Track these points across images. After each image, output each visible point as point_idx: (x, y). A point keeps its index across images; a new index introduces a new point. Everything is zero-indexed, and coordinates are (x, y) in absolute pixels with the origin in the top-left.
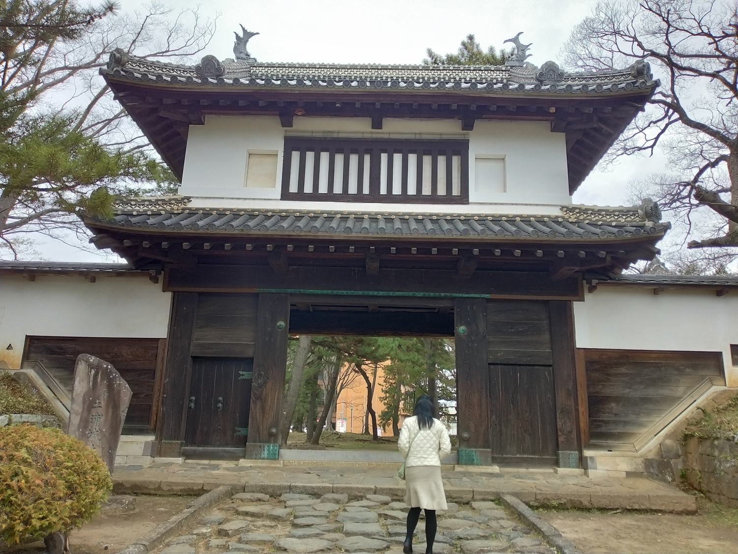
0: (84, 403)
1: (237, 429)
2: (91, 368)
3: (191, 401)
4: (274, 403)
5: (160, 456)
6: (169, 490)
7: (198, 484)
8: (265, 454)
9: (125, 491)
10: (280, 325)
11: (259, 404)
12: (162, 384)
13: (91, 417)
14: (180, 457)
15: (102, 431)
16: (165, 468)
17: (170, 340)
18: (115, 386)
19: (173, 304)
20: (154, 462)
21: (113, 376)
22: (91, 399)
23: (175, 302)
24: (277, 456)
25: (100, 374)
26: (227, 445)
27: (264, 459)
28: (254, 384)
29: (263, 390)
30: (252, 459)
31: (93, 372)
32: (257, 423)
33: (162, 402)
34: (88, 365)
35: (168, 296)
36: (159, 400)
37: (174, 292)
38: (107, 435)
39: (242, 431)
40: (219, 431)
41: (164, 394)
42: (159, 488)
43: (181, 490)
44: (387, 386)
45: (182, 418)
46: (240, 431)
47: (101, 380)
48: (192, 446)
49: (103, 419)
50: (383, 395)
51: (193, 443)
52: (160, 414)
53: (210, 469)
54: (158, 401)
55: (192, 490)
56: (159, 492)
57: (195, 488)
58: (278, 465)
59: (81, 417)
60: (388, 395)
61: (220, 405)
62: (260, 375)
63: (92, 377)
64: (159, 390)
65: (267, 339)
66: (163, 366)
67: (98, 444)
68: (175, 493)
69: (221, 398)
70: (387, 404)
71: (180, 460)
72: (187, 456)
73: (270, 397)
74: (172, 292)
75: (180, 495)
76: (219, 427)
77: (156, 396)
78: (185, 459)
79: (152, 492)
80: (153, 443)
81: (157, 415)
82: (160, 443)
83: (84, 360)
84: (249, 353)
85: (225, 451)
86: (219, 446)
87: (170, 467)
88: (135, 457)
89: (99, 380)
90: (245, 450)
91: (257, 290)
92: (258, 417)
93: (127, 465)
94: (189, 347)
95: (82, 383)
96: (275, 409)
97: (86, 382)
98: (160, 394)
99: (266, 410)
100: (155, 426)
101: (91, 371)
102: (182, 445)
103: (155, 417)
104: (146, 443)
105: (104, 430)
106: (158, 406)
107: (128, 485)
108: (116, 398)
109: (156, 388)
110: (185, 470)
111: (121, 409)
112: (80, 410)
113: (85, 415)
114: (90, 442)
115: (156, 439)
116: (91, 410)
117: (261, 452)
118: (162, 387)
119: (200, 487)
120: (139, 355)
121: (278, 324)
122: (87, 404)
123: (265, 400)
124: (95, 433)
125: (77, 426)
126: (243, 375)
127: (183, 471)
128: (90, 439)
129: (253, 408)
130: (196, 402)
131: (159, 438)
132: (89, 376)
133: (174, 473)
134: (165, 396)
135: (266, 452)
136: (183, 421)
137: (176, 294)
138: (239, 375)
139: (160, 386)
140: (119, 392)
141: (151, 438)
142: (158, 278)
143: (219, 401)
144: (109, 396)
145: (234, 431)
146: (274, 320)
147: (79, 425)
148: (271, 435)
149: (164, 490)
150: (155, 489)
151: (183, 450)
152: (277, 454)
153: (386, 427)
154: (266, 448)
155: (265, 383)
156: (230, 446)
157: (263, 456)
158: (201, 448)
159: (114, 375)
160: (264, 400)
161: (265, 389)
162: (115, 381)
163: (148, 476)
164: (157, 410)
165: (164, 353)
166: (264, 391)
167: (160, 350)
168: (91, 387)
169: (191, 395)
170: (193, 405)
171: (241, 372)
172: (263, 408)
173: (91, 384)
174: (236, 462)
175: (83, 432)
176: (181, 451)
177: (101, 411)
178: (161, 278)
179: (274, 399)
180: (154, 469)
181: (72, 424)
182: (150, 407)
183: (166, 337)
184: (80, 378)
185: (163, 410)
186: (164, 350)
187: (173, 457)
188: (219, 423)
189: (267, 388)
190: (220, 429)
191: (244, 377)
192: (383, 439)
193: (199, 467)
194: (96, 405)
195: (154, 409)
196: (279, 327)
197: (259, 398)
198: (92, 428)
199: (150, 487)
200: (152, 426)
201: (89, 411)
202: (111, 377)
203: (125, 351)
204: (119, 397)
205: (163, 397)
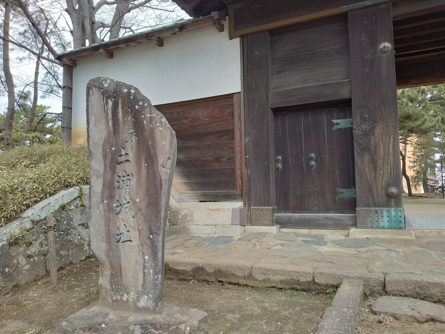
0: (105, 157)
1: (339, 190)
2: (108, 97)
3: (277, 161)
4: (389, 154)
5: (252, 224)
6: (264, 280)
7: (306, 273)
8: (385, 221)
9: (207, 278)
10: (384, 47)
11: (367, 157)
12: (243, 145)
13: (117, 178)
14: (273, 225)
15: (135, 202)
16: (257, 241)
17: (245, 93)
18: (145, 122)
19: (243, 50)
20: (245, 231)
21: (139, 105)
22: (113, 149)
23: (245, 48)
24: (403, 224)
25: (120, 106)
26: (328, 210)
27: (383, 228)
28: (357, 132)
29: (370, 138)
30: (366, 228)
31: (110, 103)
32: (368, 181)
33: (246, 164)
34: (103, 94)
35: (237, 42)
36: (242, 162)
37: (242, 37)
38: (143, 206)
39: (346, 193)
40: (316, 194)
41: (246, 155)
42: (250, 276)
43: (281, 282)
44: (415, 158)
45: (269, 180)
46: (342, 193)
47: (124, 116)
48: (285, 212)
49: (134, 180)
50: (411, 164)
51: (286, 209)
52: (245, 178)
53: (315, 243)
54: (241, 164)
55: (298, 282)
56: (251, 283)
57: (302, 279)
58: (408, 237)
59: (104, 181)
60: (416, 164)
61: (313, 163)
62: (363, 120)
63: (110, 112)
64: (241, 152)
65: (367, 70)
66: (241, 125)
67: (133, 225)
68: (273, 285)
69: (313, 155)
70: (416, 170)
71: (274, 229)
72: (282, 224)
73: (381, 146)
74: (240, 37)
75: (281, 289)
76: (315, 189)
77: (238, 158)
78: (280, 228)
79: (242, 281)
80: (241, 210)
81: (242, 178)
82: (249, 209)
83: (96, 87)
84: (344, 93)
85: (327, 218)
86: (318, 212)
87: (264, 240)
88: (224, 226)
89: (120, 115)
90: (355, 216)
91: (344, 8)
92: (368, 174)
93: (216, 236)
94: (267, 97)
95: (98, 124)
96: (392, 162)
97: (103, 121)
98: (242, 156)
99: (379, 163)
100: (242, 190)
101: (107, 103)
102: (273, 211)
103: (240, 181)
104: (234, 210)
105: (138, 200)
106: (242, 168)
107: (210, 270)
108: (150, 143)
109: (237, 149)
110: (282, 245)
111: (160, 162)
112: (102, 170)
113: (108, 176)
114: (121, 220)
115: (245, 205)
116: (115, 167)
117: (378, 218)
118: (243, 148)
119: (310, 279)
120: (216, 116)
121: (382, 46)
122: (109, 157)
123: (375, 152)
124: (126, 206)
125: (99, 195)
126: (337, 124)
127: (280, 247)
128: (120, 216)
129: (359, 163)
130: (285, 162)
131: (248, 203)
132: (105, 111)
133: (269, 249)
134: (248, 157)
135: (386, 219)
136: (271, 184)
137: (245, 38)
138: (333, 124)
139: (241, 146)
140: (152, 132)
141: (239, 204)
142: (223, 25)
143: (311, 159)
144: (138, 142)
145: (335, 193)
146: (375, 43)
147: (102, 192)
148: (390, 196)
149: (257, 280)
150: (244, 278)
151: (276, 216)
152: (403, 221)
153: (418, 187)
154: (385, 214)
155: (373, 129)
156: (332, 211)
157: (381, 224)
158: (296, 215)
159: (141, 103)
160: (373, 151)
161: (373, 137)
162: (144, 114)
163: (236, 254)
164: (241, 174)
165: (240, 109)
166: (373, 139)
167: (236, 108)
168: (111, 129)
169: (277, 154)
170: (280, 166)
171: (335, 121)
172: (374, 162)
173: (110, 124)
174: (345, 232)
175: (109, 205)
176: (274, 218)
177: (130, 167)
178: (226, 24)
179: (389, 149)
180: (244, 243)
181: (94, 191)
182: (233, 170)
183: (240, 91)
184: (95, 117)
185: (247, 172)
186: (240, 106)
187: (266, 225)
188: (315, 184)
189: (377, 135)
190: (317, 192)
191: (339, 127)
192: (416, 195)
193: (299, 239)
194: (122, 159)
195: (238, 172)
196: (383, 51)
197: (366, 149)
198: (120, 197)
199: (238, 274)
200: (238, 192)
201: (113, 170)
202: (137, 107)
203: (201, 113)
204: (153, 140)
205: (246, 158)
